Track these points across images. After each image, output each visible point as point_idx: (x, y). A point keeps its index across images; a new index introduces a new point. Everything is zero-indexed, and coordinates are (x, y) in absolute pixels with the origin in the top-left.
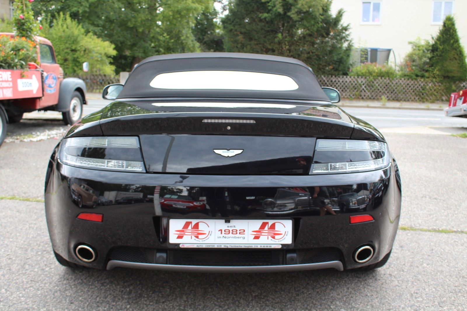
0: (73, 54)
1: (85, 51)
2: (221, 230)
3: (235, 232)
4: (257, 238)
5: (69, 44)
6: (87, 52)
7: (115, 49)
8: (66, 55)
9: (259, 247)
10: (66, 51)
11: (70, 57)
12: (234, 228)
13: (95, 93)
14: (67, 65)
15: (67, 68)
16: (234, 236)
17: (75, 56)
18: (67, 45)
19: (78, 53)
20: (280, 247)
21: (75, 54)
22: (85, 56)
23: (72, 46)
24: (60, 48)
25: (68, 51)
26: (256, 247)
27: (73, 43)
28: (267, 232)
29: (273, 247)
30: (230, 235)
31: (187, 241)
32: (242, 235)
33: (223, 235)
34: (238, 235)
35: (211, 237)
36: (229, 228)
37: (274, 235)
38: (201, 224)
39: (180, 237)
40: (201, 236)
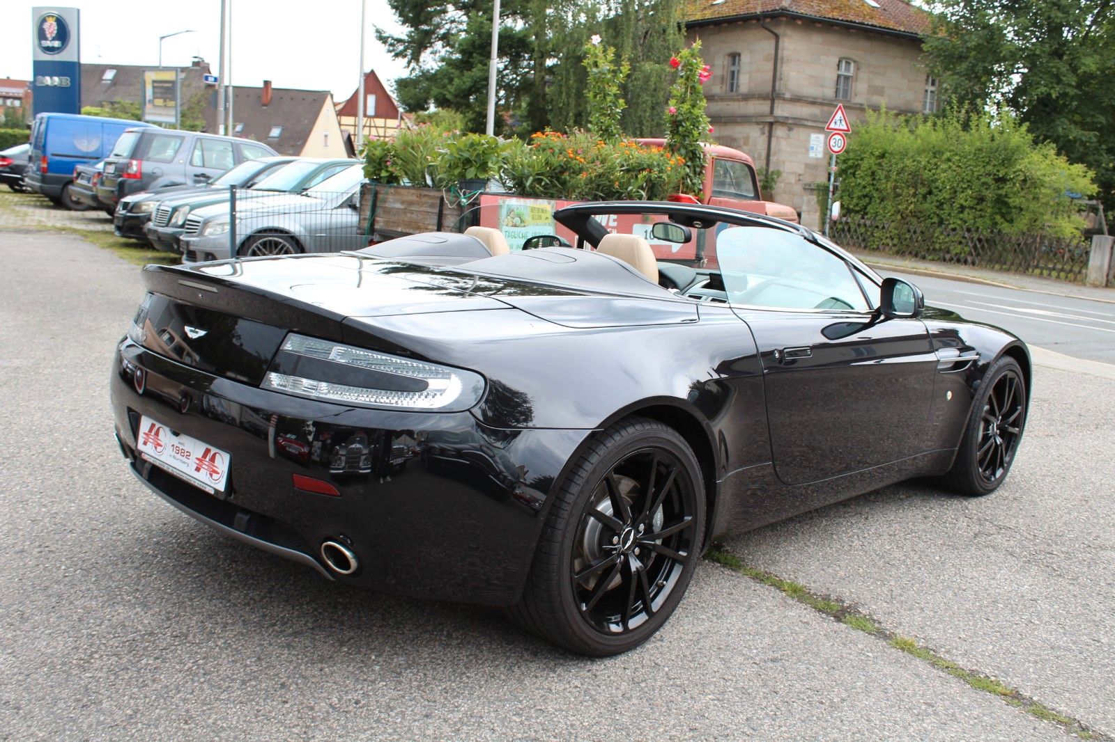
0: (999, 188)
1: (1025, 181)
2: (173, 446)
3: (183, 452)
5: (994, 166)
6: (1028, 184)
7: (1093, 181)
8: (983, 189)
9: (196, 484)
10: (983, 180)
11: (989, 194)
12: (183, 447)
13: (1032, 275)
14: (981, 210)
15: (981, 216)
16: (182, 458)
17: (1002, 192)
18: (989, 168)
19: (1009, 185)
20: (212, 492)
21: (1003, 188)
22: (1022, 194)
23: (998, 171)
24: (973, 172)
25: (989, 180)
26: (194, 483)
27: (1003, 164)
28: (207, 463)
29: (208, 489)
30: (179, 456)
31: (148, 450)
32: (186, 460)
33: (173, 454)
34: (184, 459)
35: (165, 452)
36: (179, 446)
37: (213, 472)
38: (161, 431)
39: (145, 443)
40: (159, 449)
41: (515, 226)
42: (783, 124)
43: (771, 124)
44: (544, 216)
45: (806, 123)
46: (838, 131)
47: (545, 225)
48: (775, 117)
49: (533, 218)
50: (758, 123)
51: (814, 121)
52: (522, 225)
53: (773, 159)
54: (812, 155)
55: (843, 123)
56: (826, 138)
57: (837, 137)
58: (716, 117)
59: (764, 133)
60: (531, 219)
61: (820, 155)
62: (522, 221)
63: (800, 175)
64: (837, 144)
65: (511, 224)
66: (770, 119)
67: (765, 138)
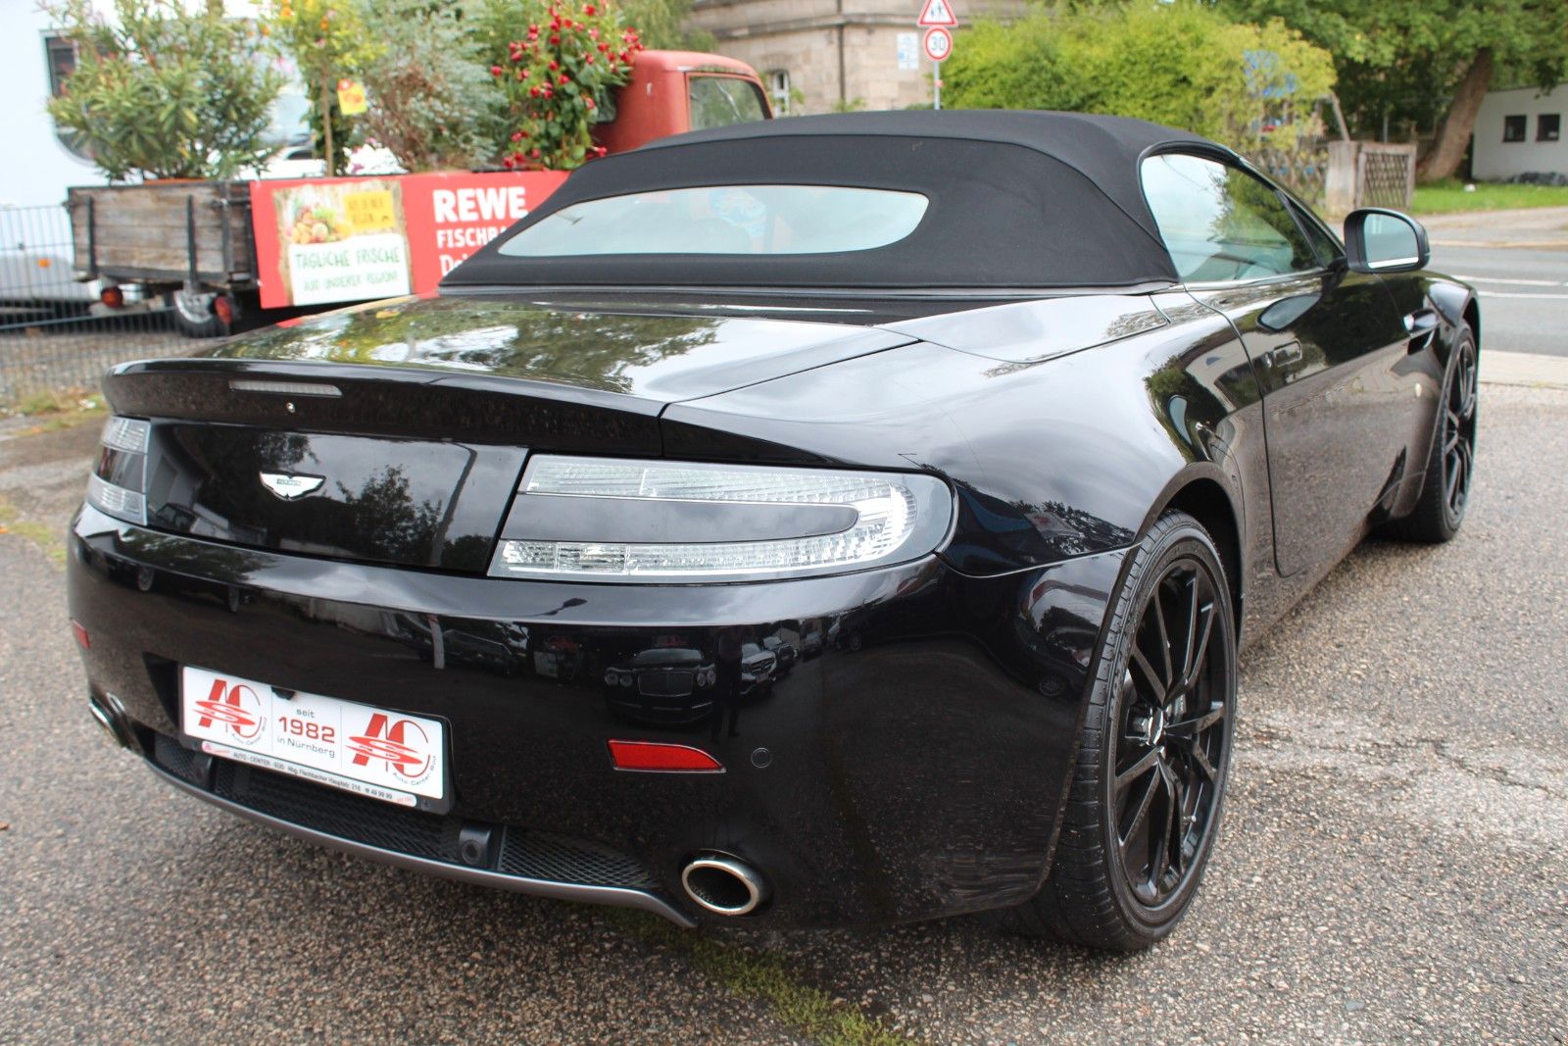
2: (284, 719)
3: (312, 731)
4: (361, 760)
9: (362, 790)
12: (311, 721)
16: (311, 742)
20: (412, 803)
26: (356, 791)
28: (383, 746)
29: (397, 798)
30: (303, 739)
31: (218, 738)
32: (327, 746)
33: (288, 735)
34: (319, 743)
35: (264, 735)
36: (300, 718)
37: (402, 762)
38: (244, 693)
39: (205, 722)
40: (245, 729)
41: (317, 241)
42: (858, 25)
43: (841, 27)
44: (378, 214)
45: (893, 20)
46: (938, 26)
47: (384, 231)
48: (845, 16)
49: (355, 221)
50: (821, 28)
51: (906, 16)
52: (333, 237)
53: (849, 79)
54: (902, 65)
55: (944, 11)
56: (920, 40)
57: (938, 35)
58: (757, 26)
59: (831, 43)
60: (349, 223)
61: (915, 65)
62: (331, 230)
63: (892, 100)
64: (939, 45)
65: (306, 238)
66: (839, 20)
67: (834, 50)
